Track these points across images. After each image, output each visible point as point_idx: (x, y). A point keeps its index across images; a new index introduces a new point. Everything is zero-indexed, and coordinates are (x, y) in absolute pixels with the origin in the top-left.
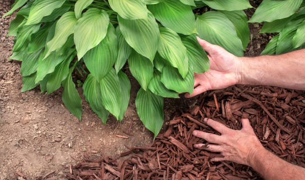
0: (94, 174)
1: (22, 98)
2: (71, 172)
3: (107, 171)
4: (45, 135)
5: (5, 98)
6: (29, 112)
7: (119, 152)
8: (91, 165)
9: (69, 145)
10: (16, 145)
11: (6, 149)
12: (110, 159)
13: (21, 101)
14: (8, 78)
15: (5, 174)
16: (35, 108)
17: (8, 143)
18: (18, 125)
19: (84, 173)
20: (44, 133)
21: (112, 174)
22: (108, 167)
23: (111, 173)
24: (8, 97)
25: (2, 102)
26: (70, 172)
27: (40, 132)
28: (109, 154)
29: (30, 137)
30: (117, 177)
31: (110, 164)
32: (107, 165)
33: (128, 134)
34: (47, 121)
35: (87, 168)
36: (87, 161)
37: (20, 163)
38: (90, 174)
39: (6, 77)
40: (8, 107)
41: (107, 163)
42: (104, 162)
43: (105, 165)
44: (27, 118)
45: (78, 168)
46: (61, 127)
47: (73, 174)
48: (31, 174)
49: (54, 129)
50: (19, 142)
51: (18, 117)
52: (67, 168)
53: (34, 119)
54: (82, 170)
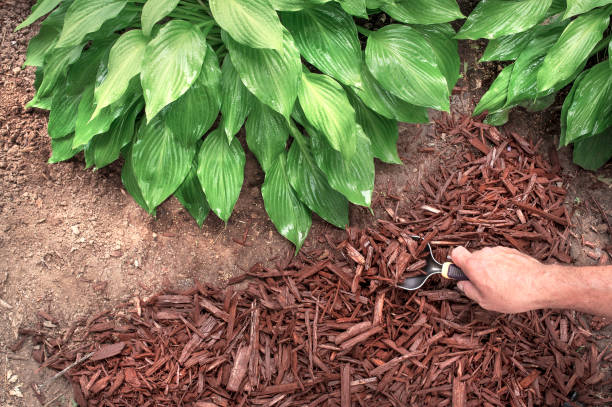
0: (181, 317)
1: (50, 179)
2: (139, 313)
3: (204, 311)
4: (92, 245)
5: (19, 178)
6: (63, 203)
7: (227, 277)
8: (177, 299)
9: (136, 264)
10: (39, 264)
11: (23, 270)
12: (209, 289)
13: (49, 183)
14: (25, 141)
15: (19, 316)
16: (74, 196)
17: (26, 260)
18: (43, 227)
19: (163, 315)
20: (91, 242)
21: (215, 317)
22: (207, 304)
23: (212, 315)
24: (25, 176)
25: (15, 185)
26: (136, 313)
27: (82, 240)
28: (207, 280)
29: (65, 249)
30: (222, 321)
31: (211, 298)
32: (205, 301)
33: (243, 244)
34: (95, 220)
35: (168, 306)
36: (168, 293)
37: (46, 297)
38: (174, 317)
39: (23, 139)
40: (26, 194)
41: (204, 296)
42: (200, 294)
43: (200, 300)
44: (58, 215)
45: (152, 305)
46: (120, 232)
47: (142, 316)
48: (67, 317)
49: (108, 234)
50: (45, 258)
51: (44, 212)
52: (133, 305)
53: (72, 215)
54: (160, 310)
